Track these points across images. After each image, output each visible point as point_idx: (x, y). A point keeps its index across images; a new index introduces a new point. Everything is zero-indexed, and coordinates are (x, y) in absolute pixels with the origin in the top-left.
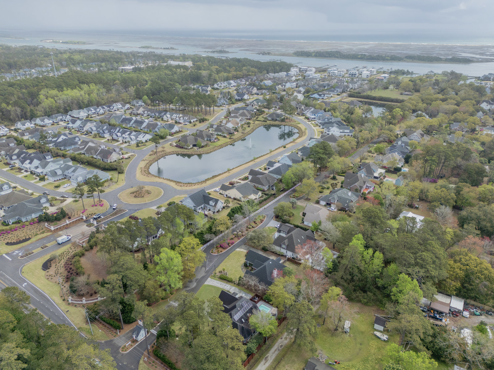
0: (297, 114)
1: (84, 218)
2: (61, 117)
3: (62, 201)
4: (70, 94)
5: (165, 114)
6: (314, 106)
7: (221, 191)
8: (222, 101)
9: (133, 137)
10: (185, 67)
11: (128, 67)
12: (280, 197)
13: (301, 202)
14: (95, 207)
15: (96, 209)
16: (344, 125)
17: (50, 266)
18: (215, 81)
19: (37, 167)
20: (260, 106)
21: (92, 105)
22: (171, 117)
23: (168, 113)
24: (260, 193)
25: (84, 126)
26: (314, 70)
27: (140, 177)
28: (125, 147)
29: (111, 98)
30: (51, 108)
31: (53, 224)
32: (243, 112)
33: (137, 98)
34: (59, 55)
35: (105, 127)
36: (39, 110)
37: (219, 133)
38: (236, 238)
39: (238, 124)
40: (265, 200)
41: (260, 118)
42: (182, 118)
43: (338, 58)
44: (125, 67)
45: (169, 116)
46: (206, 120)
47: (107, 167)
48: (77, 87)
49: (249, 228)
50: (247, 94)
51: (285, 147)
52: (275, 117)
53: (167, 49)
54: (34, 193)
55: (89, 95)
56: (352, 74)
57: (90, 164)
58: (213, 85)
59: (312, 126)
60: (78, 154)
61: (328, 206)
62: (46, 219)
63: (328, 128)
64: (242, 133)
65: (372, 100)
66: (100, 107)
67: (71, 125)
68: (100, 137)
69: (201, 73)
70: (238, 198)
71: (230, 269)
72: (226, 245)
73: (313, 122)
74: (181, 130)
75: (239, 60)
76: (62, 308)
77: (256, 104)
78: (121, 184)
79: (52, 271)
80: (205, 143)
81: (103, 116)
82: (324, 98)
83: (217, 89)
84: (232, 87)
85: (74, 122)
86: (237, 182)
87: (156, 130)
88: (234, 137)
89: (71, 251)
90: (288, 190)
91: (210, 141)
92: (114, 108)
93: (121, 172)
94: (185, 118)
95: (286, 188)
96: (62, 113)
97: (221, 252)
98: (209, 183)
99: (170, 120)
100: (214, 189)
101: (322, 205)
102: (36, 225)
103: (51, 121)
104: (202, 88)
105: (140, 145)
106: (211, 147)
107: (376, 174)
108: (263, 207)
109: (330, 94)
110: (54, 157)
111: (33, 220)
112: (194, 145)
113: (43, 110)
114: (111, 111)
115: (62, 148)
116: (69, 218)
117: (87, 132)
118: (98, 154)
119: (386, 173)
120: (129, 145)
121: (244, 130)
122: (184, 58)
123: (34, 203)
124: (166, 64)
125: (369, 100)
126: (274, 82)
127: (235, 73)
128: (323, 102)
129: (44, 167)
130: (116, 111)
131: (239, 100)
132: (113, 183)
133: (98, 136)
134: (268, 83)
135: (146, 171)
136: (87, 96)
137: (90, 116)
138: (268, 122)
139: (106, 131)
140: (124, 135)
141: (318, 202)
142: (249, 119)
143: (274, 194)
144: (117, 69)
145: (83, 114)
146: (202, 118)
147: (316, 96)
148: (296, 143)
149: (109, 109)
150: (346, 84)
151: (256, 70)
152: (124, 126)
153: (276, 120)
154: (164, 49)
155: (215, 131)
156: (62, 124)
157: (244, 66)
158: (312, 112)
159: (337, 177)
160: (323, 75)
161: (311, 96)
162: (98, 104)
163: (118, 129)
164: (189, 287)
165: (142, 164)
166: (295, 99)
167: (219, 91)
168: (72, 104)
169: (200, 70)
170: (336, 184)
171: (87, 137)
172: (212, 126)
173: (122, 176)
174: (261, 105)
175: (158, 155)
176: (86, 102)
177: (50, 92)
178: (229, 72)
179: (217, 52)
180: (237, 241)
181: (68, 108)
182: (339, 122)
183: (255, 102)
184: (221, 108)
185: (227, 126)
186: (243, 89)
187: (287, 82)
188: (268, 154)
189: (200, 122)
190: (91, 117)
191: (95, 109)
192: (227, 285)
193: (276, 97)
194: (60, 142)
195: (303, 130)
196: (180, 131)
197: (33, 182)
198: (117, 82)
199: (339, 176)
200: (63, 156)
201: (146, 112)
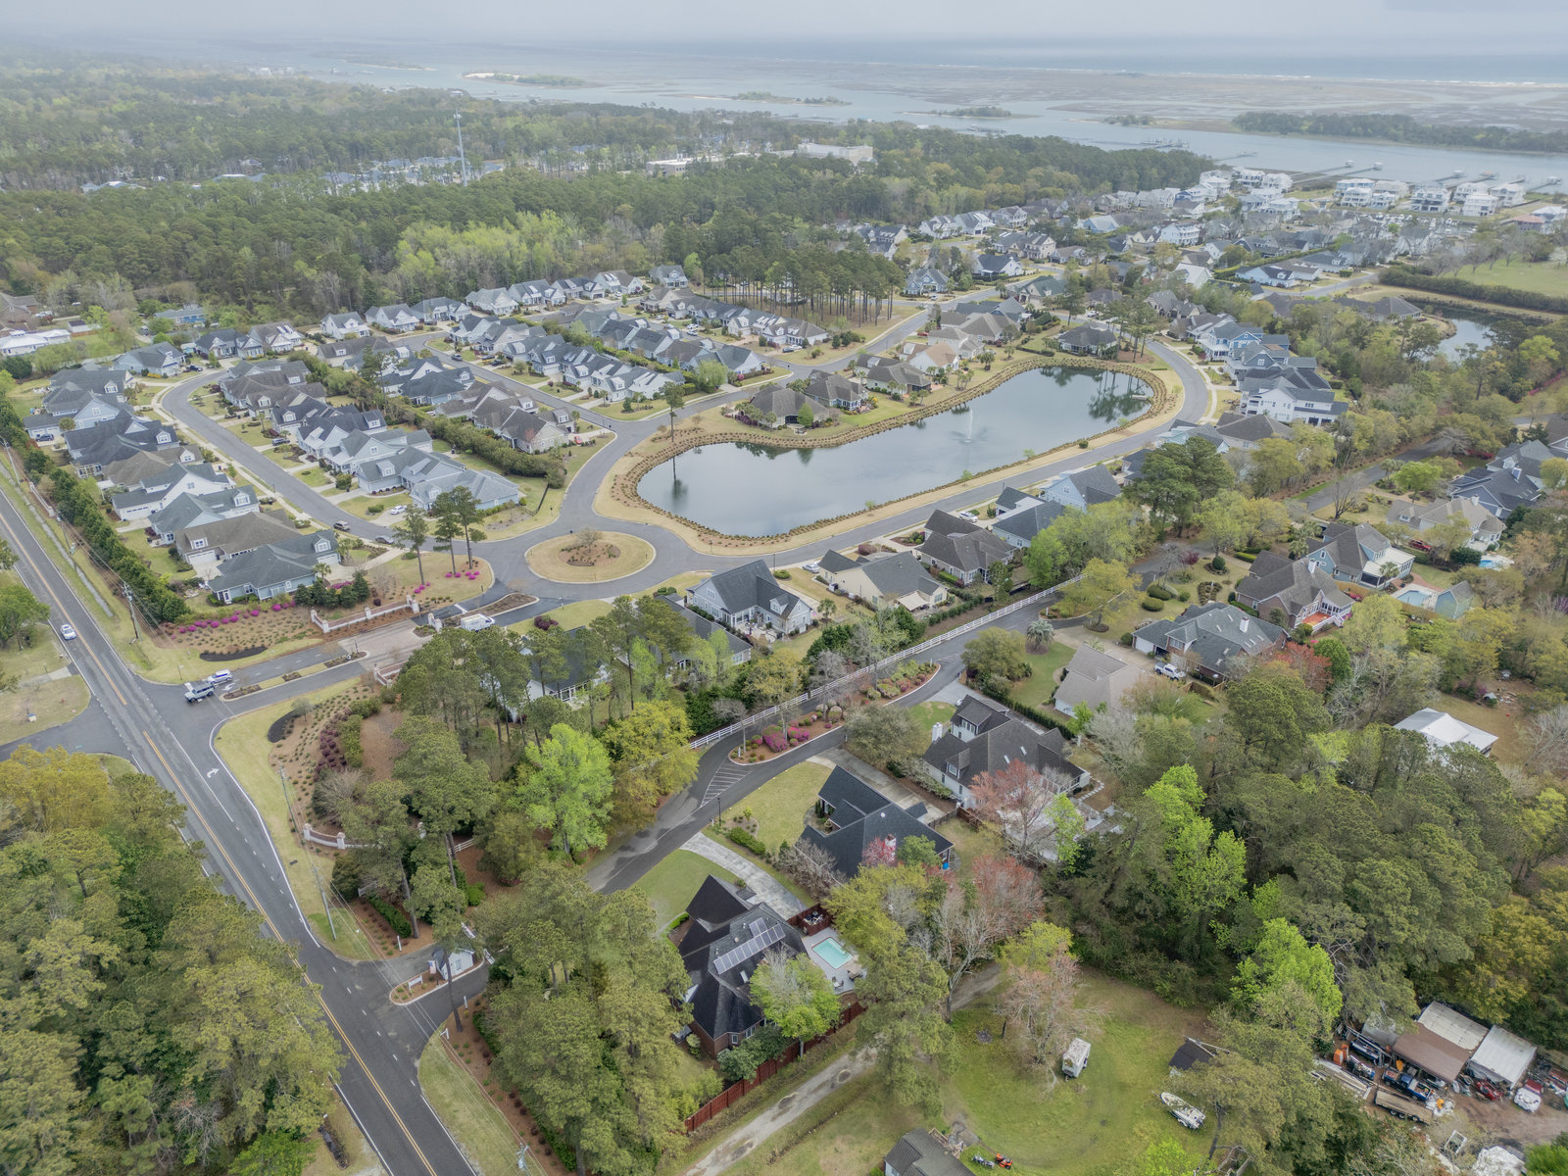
0: (1169, 334)
1: (416, 609)
2: (443, 309)
3: (375, 553)
4: (478, 242)
5: (735, 315)
6: (1235, 312)
7: (823, 573)
8: (926, 280)
9: (618, 381)
10: (841, 166)
11: (674, 162)
12: (1006, 610)
13: (1073, 636)
14: (453, 581)
15: (455, 586)
16: (1319, 383)
17: (290, 732)
18: (928, 212)
19: (336, 451)
20: (1047, 302)
21: (537, 277)
22: (751, 324)
23: (746, 311)
24: (942, 592)
25: (495, 339)
26: (1286, 181)
27: (604, 503)
28: (591, 410)
29: (593, 256)
30: (421, 279)
31: (332, 614)
32: (981, 320)
33: (670, 258)
34: (495, 120)
35: (551, 346)
36: (390, 284)
37: (883, 386)
38: (821, 724)
39: (950, 358)
40: (953, 614)
41: (1037, 342)
42: (780, 331)
43: (1395, 139)
44: (667, 162)
45: (743, 320)
46: (856, 339)
47: (519, 465)
48: (506, 221)
49: (871, 698)
50: (1017, 259)
51: (1083, 446)
52: (1083, 341)
53: (816, 102)
54: (312, 523)
55: (530, 244)
56: (1427, 202)
57: (477, 452)
58: (917, 225)
59: (1208, 380)
60: (453, 421)
61: (1162, 659)
62: (318, 599)
63: (1254, 392)
64: (958, 389)
65: (1470, 297)
66: (557, 284)
67: (462, 333)
68: (533, 374)
69: (883, 186)
70: (869, 599)
71: (769, 815)
72: (781, 741)
73: (1215, 367)
74: (768, 367)
75: (1026, 145)
76: (282, 853)
77: (1036, 293)
78: (547, 519)
79: (290, 745)
80: (827, 416)
81: (557, 311)
82: (1286, 284)
83: (928, 239)
84: (978, 232)
85: (471, 323)
86: (886, 549)
87: (693, 363)
88: (926, 401)
89: (353, 697)
90: (1041, 590)
91: (846, 408)
92: (597, 287)
93: (556, 485)
94: (790, 330)
95: (1034, 582)
96: (450, 297)
97: (761, 758)
98: (797, 541)
99: (746, 333)
100: (805, 564)
101: (1141, 654)
102: (288, 613)
103: (415, 320)
104: (877, 234)
105: (633, 405)
106: (843, 427)
107: (1372, 568)
108: (939, 638)
109: (1313, 271)
110: (389, 425)
111: (282, 597)
112: (791, 420)
113: (399, 283)
114: (587, 298)
115: (421, 399)
116: (377, 603)
117: (501, 357)
118: (507, 425)
119: (1419, 567)
120: (604, 405)
121: (965, 380)
122: (855, 133)
123: (299, 551)
124: (791, 153)
125: (1456, 300)
126: (1126, 221)
127: (996, 188)
128: (1273, 299)
129: (353, 451)
130: (600, 296)
131: (986, 279)
132: (525, 516)
133: (526, 371)
134: (1104, 223)
135: (629, 490)
136: (524, 247)
137: (523, 309)
138: (1059, 357)
139: (550, 359)
140: (596, 374)
141: (1128, 642)
142: (998, 344)
143: (989, 600)
144: (641, 166)
145: (503, 301)
146: (845, 331)
147: (1258, 275)
148: (1128, 434)
149: (581, 289)
150: (1388, 235)
151: (1074, 178)
152: (606, 345)
153: (1089, 352)
154: (807, 101)
155: (871, 377)
156: (445, 327)
157: (1037, 163)
158: (1219, 333)
159: (1230, 562)
160: (1314, 202)
161: (1241, 276)
162: (555, 275)
163: (584, 354)
164: (633, 850)
165: (623, 466)
166: (1177, 283)
167: (927, 246)
168: (482, 270)
169: (888, 174)
170: (1218, 588)
171: (499, 372)
172: (863, 361)
173: (555, 497)
174: (1053, 298)
175: (677, 440)
176: (519, 264)
177: (429, 233)
178: (979, 182)
179: (971, 113)
180: (819, 733)
181: (468, 283)
182: (1307, 372)
183: (1032, 287)
184: (919, 301)
185: (914, 362)
186: (1007, 242)
187: (1167, 224)
188: (1020, 463)
189: (836, 346)
190: (526, 314)
191: (542, 290)
192: (746, 863)
193: (1113, 276)
194: (417, 382)
195: (1169, 392)
196: (765, 372)
197: (318, 490)
198: (626, 206)
199: (1239, 562)
200: (415, 423)
201: (682, 306)
